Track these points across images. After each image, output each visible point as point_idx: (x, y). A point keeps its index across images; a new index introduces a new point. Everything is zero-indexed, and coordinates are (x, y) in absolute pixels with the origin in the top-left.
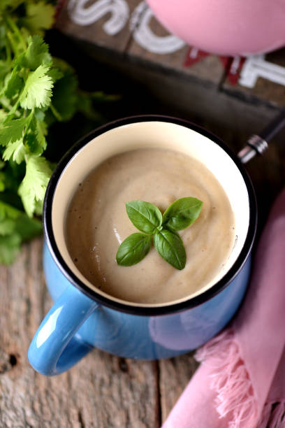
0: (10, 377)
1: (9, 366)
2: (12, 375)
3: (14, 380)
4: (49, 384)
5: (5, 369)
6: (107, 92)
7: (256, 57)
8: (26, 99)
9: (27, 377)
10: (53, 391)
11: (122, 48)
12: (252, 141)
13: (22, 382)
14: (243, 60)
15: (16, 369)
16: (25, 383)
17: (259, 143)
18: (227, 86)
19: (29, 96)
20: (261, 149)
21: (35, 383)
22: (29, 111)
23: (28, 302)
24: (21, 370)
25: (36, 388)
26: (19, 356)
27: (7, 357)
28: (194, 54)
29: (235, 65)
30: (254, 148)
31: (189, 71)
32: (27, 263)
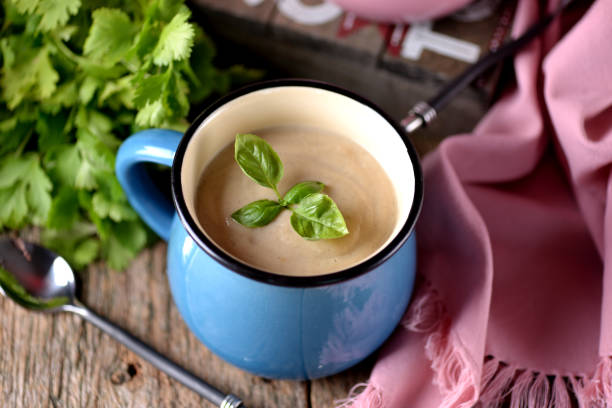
0: (128, 388)
1: (128, 377)
2: (132, 386)
3: (133, 391)
4: (177, 396)
5: (122, 380)
6: (248, 66)
7: (422, 24)
8: (163, 52)
9: (150, 388)
10: (180, 403)
11: (264, 17)
12: (418, 109)
13: (143, 393)
14: (407, 28)
15: (135, 379)
16: (148, 396)
17: (426, 111)
18: (388, 57)
19: (166, 48)
20: (428, 117)
21: (158, 393)
22: (164, 68)
23: (151, 307)
24: (141, 380)
25: (160, 400)
26: (140, 366)
27: (124, 366)
28: (349, 24)
29: (397, 36)
30: (419, 116)
31: (343, 42)
32: (150, 265)
